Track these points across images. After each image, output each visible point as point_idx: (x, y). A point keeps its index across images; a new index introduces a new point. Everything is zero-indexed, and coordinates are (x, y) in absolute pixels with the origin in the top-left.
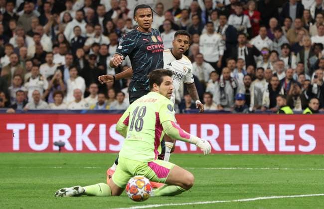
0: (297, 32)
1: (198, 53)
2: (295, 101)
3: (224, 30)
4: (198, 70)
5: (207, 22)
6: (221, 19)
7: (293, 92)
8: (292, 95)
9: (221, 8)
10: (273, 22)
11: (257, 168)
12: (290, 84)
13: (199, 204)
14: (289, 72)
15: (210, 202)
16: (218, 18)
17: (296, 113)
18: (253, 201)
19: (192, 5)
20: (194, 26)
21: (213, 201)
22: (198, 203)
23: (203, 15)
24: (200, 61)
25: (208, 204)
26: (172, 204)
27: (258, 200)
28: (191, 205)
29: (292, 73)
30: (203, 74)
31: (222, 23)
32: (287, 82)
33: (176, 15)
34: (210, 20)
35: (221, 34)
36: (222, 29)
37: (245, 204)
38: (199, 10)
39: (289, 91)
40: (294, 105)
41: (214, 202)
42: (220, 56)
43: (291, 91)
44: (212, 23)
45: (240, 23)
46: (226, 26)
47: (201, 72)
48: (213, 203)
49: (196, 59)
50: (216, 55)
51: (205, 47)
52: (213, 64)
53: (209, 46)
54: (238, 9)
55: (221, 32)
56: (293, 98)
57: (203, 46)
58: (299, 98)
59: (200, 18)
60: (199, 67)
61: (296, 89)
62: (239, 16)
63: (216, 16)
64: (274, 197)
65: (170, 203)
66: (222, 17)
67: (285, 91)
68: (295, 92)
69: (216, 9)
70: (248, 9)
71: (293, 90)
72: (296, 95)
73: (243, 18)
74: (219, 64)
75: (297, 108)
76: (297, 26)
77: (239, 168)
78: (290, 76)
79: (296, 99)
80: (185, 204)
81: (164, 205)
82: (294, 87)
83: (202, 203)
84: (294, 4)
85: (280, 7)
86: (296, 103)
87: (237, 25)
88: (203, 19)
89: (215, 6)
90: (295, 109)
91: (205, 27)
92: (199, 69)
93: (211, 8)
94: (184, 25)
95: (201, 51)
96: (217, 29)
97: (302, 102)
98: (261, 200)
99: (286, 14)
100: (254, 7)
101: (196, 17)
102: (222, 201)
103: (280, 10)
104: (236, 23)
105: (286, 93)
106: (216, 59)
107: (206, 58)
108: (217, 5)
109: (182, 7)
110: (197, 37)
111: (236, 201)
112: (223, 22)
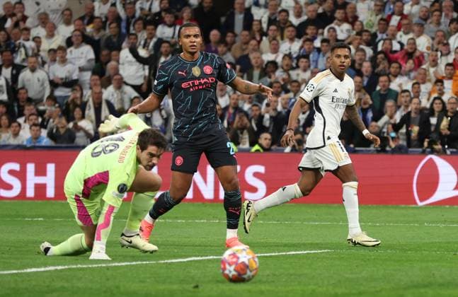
0: (244, 47)
2: (241, 135)
3: (152, 44)
4: (115, 95)
5: (128, 33)
6: (149, 30)
7: (239, 124)
8: (238, 128)
9: (147, 16)
10: (214, 35)
11: (190, 221)
12: (234, 115)
13: (115, 266)
14: (233, 99)
15: (129, 263)
16: (145, 28)
17: (241, 151)
18: (184, 262)
19: (110, 12)
21: (132, 262)
22: (114, 265)
23: (123, 24)
25: (127, 265)
26: (79, 266)
27: (191, 261)
28: (104, 267)
29: (237, 99)
30: (122, 100)
31: (150, 36)
32: (231, 111)
33: (88, 24)
35: (147, 49)
36: (149, 44)
37: (173, 266)
38: (118, 19)
39: (233, 122)
40: (239, 141)
41: (134, 263)
42: (145, 77)
43: (236, 123)
44: (135, 35)
45: (171, 35)
46: (155, 40)
47: (120, 97)
48: (133, 265)
49: (113, 82)
50: (141, 76)
52: (136, 88)
53: (132, 65)
54: (168, 18)
55: (148, 46)
56: (239, 132)
57: (123, 64)
58: (245, 131)
60: (117, 91)
61: (243, 121)
62: (170, 26)
63: (141, 26)
64: (211, 257)
65: (77, 265)
66: (150, 27)
68: (241, 125)
69: (140, 18)
70: (182, 18)
71: (239, 122)
72: (242, 129)
73: (175, 29)
74: (144, 87)
75: (244, 144)
76: (245, 41)
77: (167, 220)
78: (235, 103)
79: (242, 133)
80: (96, 266)
81: (70, 267)
82: (240, 118)
83: (119, 264)
84: (241, 13)
85: (223, 15)
86: (242, 138)
87: (167, 38)
89: (138, 14)
90: (241, 146)
92: (118, 94)
93: (133, 16)
94: (97, 38)
95: (121, 72)
96: (142, 43)
97: (250, 137)
98: (194, 261)
100: (190, 15)
101: (114, 25)
102: (144, 262)
103: (223, 19)
104: (166, 35)
105: (230, 126)
106: (139, 82)
108: (141, 13)
110: (116, 56)
111: (163, 262)
112: (151, 33)
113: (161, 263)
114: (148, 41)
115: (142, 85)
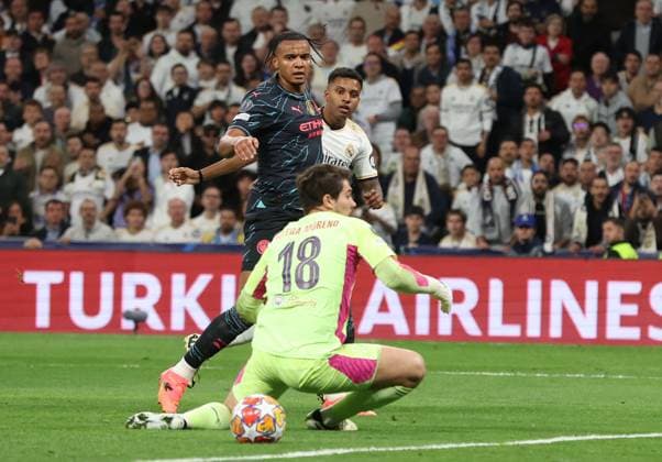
0: (650, 83)
1: (437, 125)
2: (642, 231)
3: (493, 77)
4: (435, 163)
5: (458, 59)
6: (488, 53)
7: (639, 212)
8: (638, 219)
9: (490, 29)
10: (598, 61)
11: (557, 375)
12: (632, 196)
13: (432, 450)
14: (630, 170)
15: (454, 446)
16: (482, 51)
17: (643, 257)
18: (548, 444)
19: (428, 22)
20: (431, 68)
21: (461, 442)
22: (429, 447)
23: (450, 44)
24: (441, 143)
25: (451, 449)
26: (373, 449)
27: (558, 443)
28: (413, 451)
29: (637, 171)
30: (446, 171)
31: (492, 63)
32: (627, 190)
34: (464, 56)
35: (487, 86)
36: (489, 76)
37: (531, 452)
38: (440, 34)
39: (629, 210)
40: (641, 239)
41: (464, 445)
42: (483, 133)
43: (635, 210)
44: (468, 62)
45: (528, 62)
46: (498, 69)
47: (443, 166)
48: (462, 448)
49: (432, 139)
50: (476, 131)
51: (452, 112)
52: (469, 150)
53: (461, 112)
54: (524, 33)
55: (487, 81)
56: (639, 225)
57: (446, 110)
58: (650, 225)
59: (443, 50)
60: (439, 157)
61: (646, 207)
62: (527, 47)
63: (478, 46)
64: (593, 437)
65: (369, 445)
66: (491, 49)
67: (621, 209)
68: (644, 213)
69: (478, 33)
70: (547, 33)
71: (639, 208)
72: (645, 220)
73: (534, 53)
74: (482, 149)
75: (647, 247)
76: (651, 72)
77: (519, 374)
78: (633, 177)
79: (645, 227)
80: (401, 449)
81: (357, 450)
82: (641, 202)
83: (439, 447)
84: (645, 24)
85: (616, 29)
86: (644, 236)
87: (522, 66)
88: (450, 54)
89: (475, 25)
90: (643, 249)
91: (454, 69)
92: (439, 160)
93: (467, 30)
94: (408, 65)
95: (444, 123)
96: (478, 74)
97: (657, 234)
98: (564, 442)
99: (628, 45)
100: (560, 28)
101: (433, 49)
102: (481, 444)
103: (615, 36)
104: (520, 62)
105: (623, 215)
106: (474, 139)
107: (453, 138)
108: (481, 24)
109: (405, 26)
110: (436, 92)
111: (511, 443)
112: (492, 59)
113: (509, 446)
114: (488, 71)
115: (478, 145)
